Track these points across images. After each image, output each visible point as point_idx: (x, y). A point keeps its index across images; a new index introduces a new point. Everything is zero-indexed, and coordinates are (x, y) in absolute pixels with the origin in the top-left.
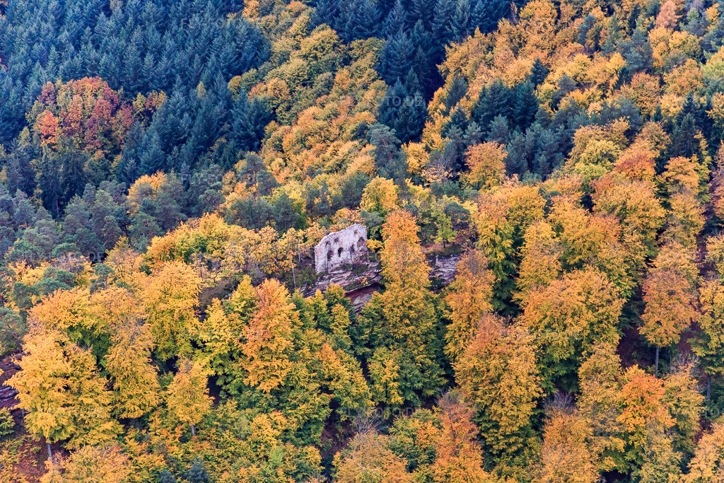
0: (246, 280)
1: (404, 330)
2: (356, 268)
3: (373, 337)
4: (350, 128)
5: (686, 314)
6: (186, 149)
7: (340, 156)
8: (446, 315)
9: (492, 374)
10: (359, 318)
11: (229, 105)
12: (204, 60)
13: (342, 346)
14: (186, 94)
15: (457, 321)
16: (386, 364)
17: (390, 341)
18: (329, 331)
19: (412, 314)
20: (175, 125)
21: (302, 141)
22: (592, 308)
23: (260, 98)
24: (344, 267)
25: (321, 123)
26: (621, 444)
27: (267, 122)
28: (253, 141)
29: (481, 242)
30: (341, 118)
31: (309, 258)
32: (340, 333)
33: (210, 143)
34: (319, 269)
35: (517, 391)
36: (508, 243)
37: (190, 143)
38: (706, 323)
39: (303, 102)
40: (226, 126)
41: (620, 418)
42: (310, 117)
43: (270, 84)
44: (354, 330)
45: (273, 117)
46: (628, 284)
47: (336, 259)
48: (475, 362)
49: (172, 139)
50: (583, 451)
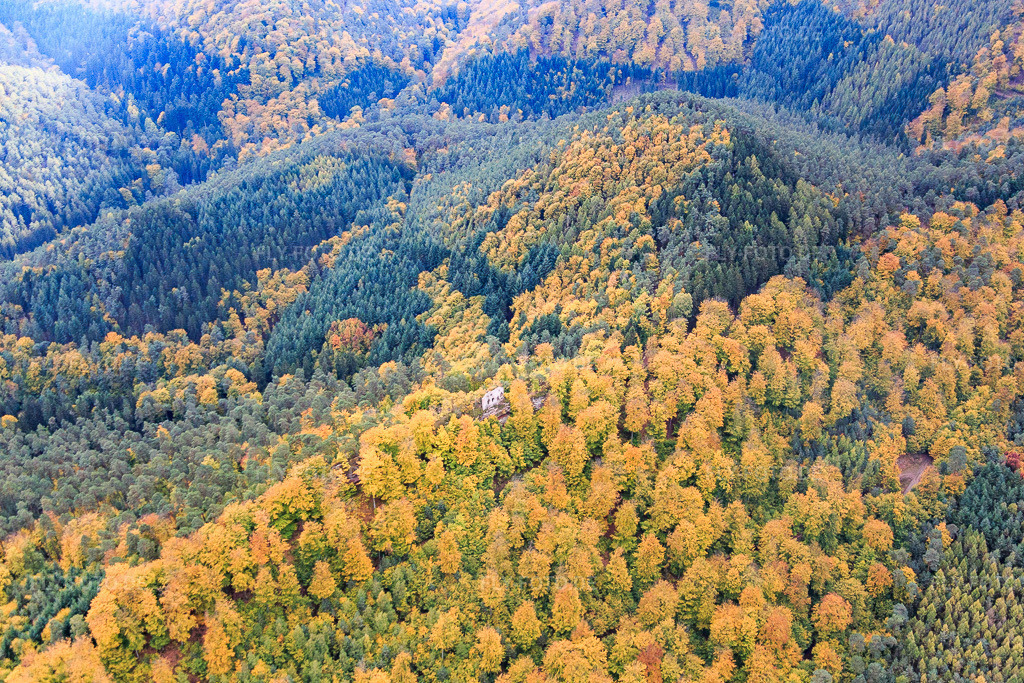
0: (454, 416)
1: (525, 433)
2: (500, 406)
3: (510, 437)
4: (474, 337)
5: (645, 417)
6: (400, 348)
7: (472, 349)
8: (541, 424)
9: (567, 451)
10: (504, 429)
11: (417, 328)
12: (403, 308)
13: (498, 442)
14: (397, 323)
15: (547, 428)
16: (518, 449)
17: (518, 438)
18: (491, 436)
19: (528, 426)
20: (393, 338)
21: (453, 343)
22: (606, 418)
23: (431, 324)
24: (495, 406)
25: (461, 335)
26: (625, 479)
27: (435, 334)
28: (430, 344)
29: (553, 390)
30: (470, 332)
31: (480, 403)
32: (496, 436)
33: (410, 345)
34: (484, 408)
35: (578, 458)
36: (564, 390)
37: (401, 346)
38: (653, 421)
39: (451, 325)
40: (417, 337)
41: (624, 467)
42: (455, 333)
43: (435, 318)
44: (502, 435)
45: (437, 333)
46: (618, 405)
47: (491, 403)
48: (558, 447)
49: (393, 344)
50: (610, 484)
